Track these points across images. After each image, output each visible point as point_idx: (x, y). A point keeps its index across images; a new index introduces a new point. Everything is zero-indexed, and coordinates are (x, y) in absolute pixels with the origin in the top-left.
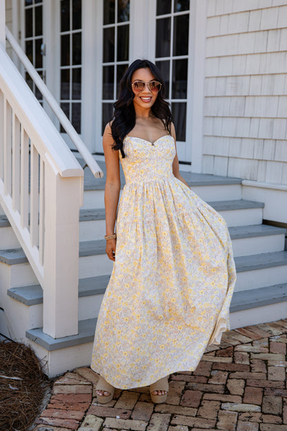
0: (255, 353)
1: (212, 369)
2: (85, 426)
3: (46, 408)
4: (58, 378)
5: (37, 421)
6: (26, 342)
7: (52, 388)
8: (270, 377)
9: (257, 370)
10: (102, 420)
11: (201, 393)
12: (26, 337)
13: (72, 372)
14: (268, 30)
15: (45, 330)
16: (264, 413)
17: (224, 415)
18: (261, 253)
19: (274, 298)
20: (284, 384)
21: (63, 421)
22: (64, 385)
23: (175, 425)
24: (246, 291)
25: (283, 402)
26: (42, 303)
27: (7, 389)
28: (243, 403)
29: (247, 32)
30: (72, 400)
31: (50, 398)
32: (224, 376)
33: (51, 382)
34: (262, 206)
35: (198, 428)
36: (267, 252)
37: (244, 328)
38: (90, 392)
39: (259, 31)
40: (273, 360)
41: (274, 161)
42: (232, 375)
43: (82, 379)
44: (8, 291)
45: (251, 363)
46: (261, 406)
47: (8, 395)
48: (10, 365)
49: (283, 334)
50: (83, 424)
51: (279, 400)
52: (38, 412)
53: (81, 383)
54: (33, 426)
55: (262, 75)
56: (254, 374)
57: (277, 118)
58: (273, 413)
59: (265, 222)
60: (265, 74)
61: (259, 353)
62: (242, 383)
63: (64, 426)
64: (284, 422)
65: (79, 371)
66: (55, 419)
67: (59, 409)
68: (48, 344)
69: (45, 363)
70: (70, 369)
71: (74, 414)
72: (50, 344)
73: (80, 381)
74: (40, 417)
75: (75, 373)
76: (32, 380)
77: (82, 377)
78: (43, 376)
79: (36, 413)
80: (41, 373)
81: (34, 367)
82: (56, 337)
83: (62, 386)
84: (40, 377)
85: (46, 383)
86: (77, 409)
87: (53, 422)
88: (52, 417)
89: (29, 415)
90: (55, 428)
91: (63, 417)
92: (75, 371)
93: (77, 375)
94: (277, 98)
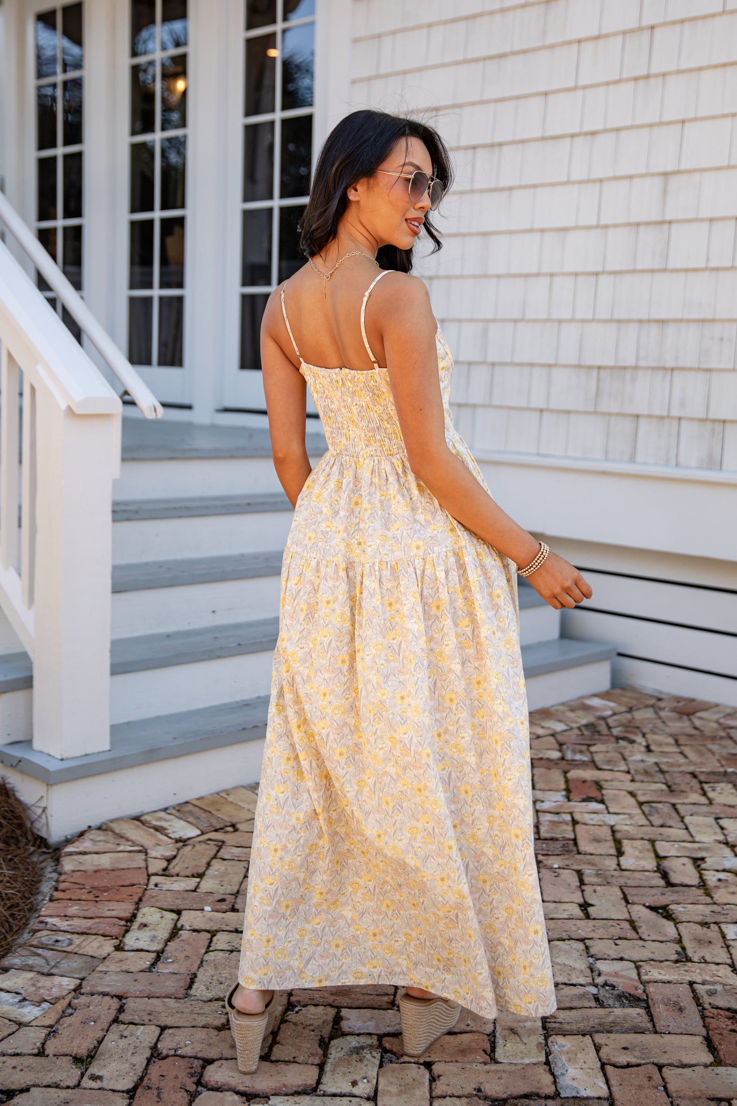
2: (139, 928)
3: (51, 900)
4: (68, 841)
5: (33, 924)
7: (57, 860)
10: (174, 916)
13: (99, 828)
14: (474, 148)
15: (37, 745)
21: (90, 922)
22: (85, 853)
26: (31, 686)
30: (105, 883)
31: (57, 881)
33: (55, 852)
38: (143, 865)
41: (490, 406)
43: (122, 841)
50: (136, 925)
52: (33, 909)
53: (121, 848)
54: (26, 936)
55: (464, 235)
57: (495, 320)
60: (470, 235)
63: (94, 932)
65: (114, 825)
66: (73, 920)
67: (79, 900)
68: (47, 770)
69: (39, 811)
70: (95, 823)
71: (112, 908)
72: (51, 769)
73: (118, 844)
74: (39, 916)
75: (106, 830)
76: (11, 848)
77: (122, 837)
78: (36, 840)
79: (30, 910)
80: (32, 833)
81: (15, 821)
82: (64, 757)
83: (81, 857)
84: (29, 841)
85: (44, 853)
86: (118, 897)
87: (69, 925)
88: (66, 916)
89: (14, 914)
90: (75, 936)
91: (89, 914)
92: (104, 827)
93: (110, 833)
94: (494, 281)
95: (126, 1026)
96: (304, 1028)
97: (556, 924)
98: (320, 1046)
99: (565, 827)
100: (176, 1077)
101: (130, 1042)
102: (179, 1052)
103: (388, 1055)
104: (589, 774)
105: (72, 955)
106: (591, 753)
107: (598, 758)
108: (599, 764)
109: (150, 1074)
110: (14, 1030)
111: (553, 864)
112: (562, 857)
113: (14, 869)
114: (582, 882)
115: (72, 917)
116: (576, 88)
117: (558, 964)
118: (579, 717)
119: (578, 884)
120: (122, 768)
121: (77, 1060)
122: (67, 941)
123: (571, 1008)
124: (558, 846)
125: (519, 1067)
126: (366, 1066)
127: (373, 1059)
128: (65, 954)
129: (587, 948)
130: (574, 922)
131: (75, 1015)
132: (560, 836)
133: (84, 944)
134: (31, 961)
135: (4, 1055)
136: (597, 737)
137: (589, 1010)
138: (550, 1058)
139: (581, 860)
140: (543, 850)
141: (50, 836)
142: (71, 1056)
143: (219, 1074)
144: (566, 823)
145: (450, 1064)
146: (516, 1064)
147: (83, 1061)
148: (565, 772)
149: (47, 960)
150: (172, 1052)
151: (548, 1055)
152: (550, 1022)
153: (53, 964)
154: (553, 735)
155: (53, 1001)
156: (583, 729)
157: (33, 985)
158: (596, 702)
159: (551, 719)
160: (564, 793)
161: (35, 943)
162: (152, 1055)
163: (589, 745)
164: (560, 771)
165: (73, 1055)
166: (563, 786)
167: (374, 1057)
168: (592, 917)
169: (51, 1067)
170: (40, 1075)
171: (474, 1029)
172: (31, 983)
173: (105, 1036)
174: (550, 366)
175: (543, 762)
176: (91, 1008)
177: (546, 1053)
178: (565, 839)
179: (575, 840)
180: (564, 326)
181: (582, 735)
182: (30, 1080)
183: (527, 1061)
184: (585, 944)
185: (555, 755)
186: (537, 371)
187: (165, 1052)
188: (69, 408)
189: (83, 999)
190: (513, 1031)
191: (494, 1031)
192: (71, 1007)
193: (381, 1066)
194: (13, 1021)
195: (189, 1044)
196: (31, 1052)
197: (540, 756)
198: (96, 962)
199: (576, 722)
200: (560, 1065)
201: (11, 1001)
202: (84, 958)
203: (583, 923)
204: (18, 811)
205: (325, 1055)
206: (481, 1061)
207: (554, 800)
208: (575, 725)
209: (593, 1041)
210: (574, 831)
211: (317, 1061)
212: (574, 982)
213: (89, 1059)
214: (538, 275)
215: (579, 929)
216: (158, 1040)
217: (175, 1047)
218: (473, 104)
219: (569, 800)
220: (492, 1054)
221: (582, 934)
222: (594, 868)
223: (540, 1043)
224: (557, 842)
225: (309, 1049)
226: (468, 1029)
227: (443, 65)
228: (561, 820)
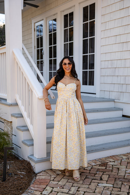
0: (115, 165)
1: (97, 171)
3: (33, 184)
4: (39, 173)
5: (29, 188)
6: (28, 160)
7: (36, 176)
8: (119, 174)
10: (52, 189)
11: (91, 180)
12: (28, 158)
13: (44, 171)
14: (123, 43)
15: (34, 156)
16: (113, 187)
17: (98, 188)
18: (121, 127)
19: (124, 145)
20: (124, 177)
22: (41, 176)
23: (79, 191)
24: (114, 142)
25: (122, 183)
26: (33, 145)
27: (19, 177)
28: (107, 183)
29: (116, 44)
30: (43, 181)
31: (35, 180)
32: (101, 173)
34: (122, 110)
35: (88, 192)
36: (123, 127)
37: (112, 156)
38: (50, 178)
39: (120, 43)
40: (121, 168)
41: (126, 92)
42: (104, 173)
44: (22, 141)
45: (112, 169)
46: (113, 185)
47: (19, 179)
48: (22, 168)
50: (45, 190)
51: (121, 182)
52: (29, 185)
53: (47, 175)
54: (27, 190)
56: (113, 173)
57: (127, 76)
58: (117, 187)
59: (123, 116)
60: (122, 59)
62: (108, 176)
63: (38, 190)
64: (121, 191)
67: (37, 184)
69: (34, 167)
71: (42, 186)
76: (29, 174)
77: (48, 173)
80: (33, 171)
81: (30, 169)
82: (38, 158)
84: (33, 173)
85: (34, 175)
86: (44, 184)
87: (34, 189)
89: (26, 186)
91: (38, 187)
93: (46, 172)
94: (127, 68)
111: (125, 184)
112: (127, 183)
115: (35, 187)
119: (129, 188)
122: (33, 192)
128: (32, 194)
133: (36, 192)
140: (124, 181)
141: (36, 172)
149: (29, 194)
178: (129, 179)
188: (38, 98)
204: (31, 167)
224: (127, 179)
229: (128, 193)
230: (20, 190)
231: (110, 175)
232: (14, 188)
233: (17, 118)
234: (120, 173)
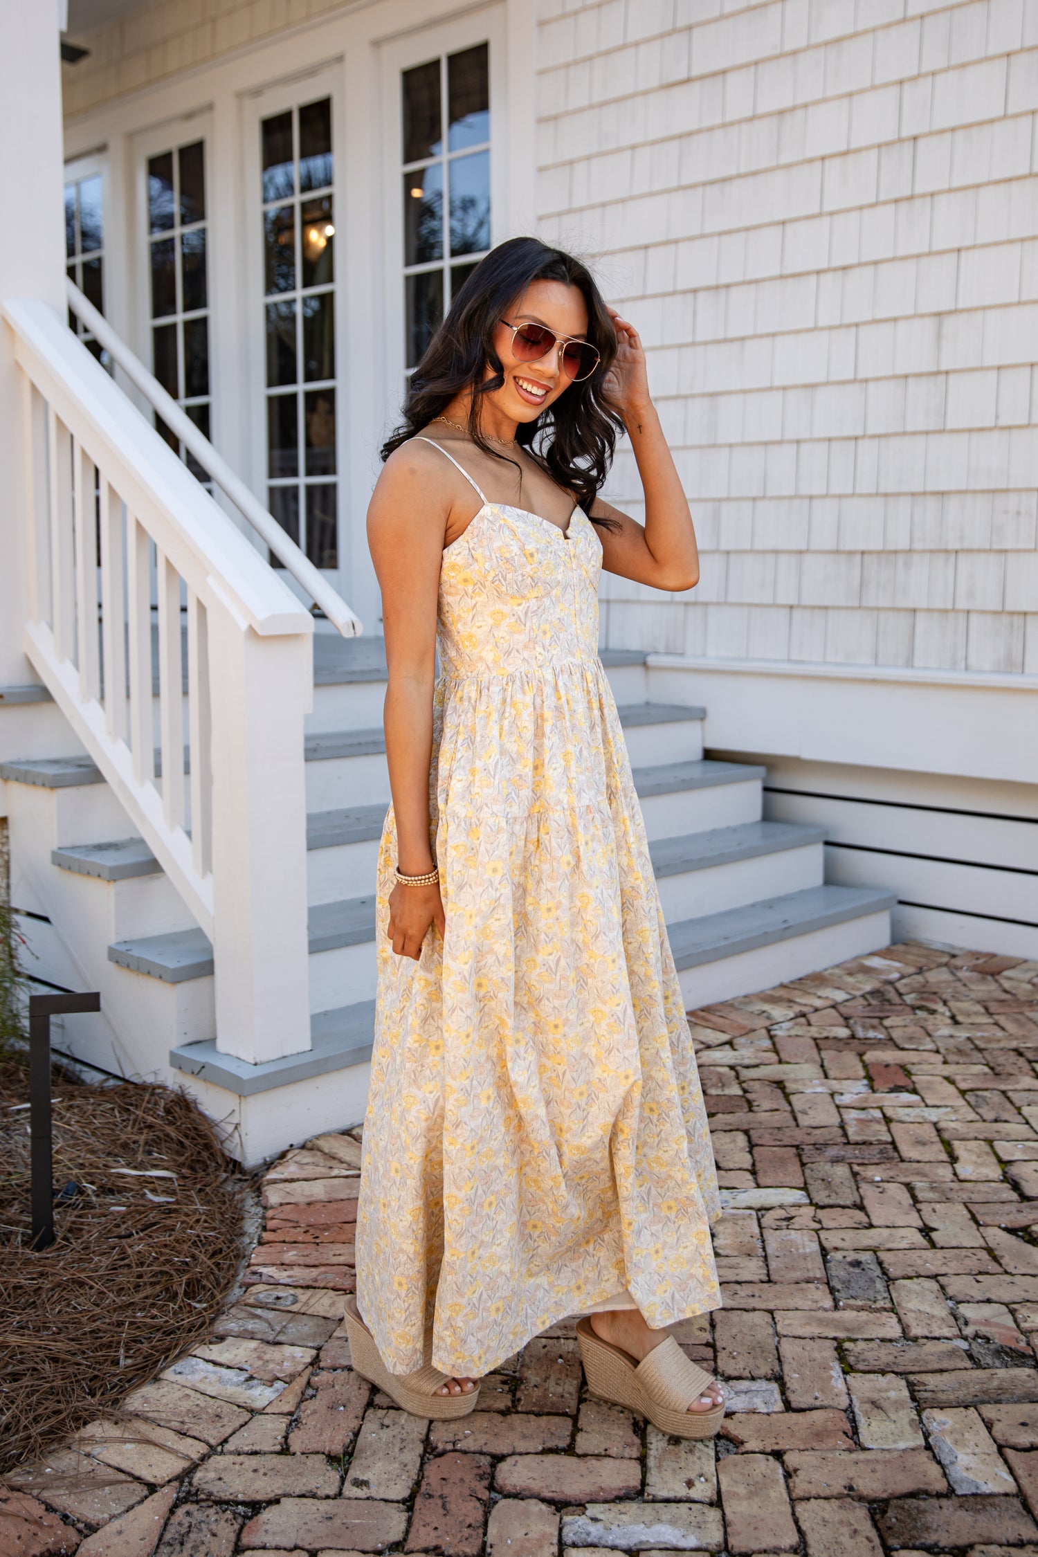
0: (747, 1067)
4: (269, 1165)
5: (245, 1276)
6: (172, 1079)
7: (258, 1191)
8: (804, 1121)
9: (766, 1105)
12: (172, 1065)
13: (303, 1147)
14: (695, 291)
15: (221, 1045)
16: (818, 1207)
19: (766, 933)
20: (840, 1132)
21: (314, 1272)
22: (292, 1181)
24: (695, 921)
25: (855, 1175)
26: (212, 972)
27: (142, 1202)
28: (758, 1186)
29: (643, 297)
30: (323, 1219)
31: (264, 1218)
33: (255, 1179)
34: (700, 715)
36: (724, 825)
37: (703, 1010)
39: (673, 293)
40: (796, 1081)
41: (726, 603)
43: (334, 1163)
44: (111, 951)
45: (745, 1091)
46: (805, 1188)
47: (151, 1217)
48: (134, 1142)
49: (796, 1017)
51: (841, 1171)
52: (240, 1256)
53: (335, 1172)
54: (237, 1292)
55: (685, 397)
56: (762, 1116)
57: (728, 499)
58: (842, 1203)
59: (710, 755)
60: (693, 396)
61: (756, 1066)
62: (741, 1139)
63: (322, 1285)
64: (875, 1222)
65: (321, 1143)
66: (293, 1269)
67: (295, 1242)
68: (239, 1078)
69: (230, 1129)
70: (297, 1141)
71: (338, 1252)
72: (245, 1077)
73: (331, 1168)
74: (249, 1266)
75: (311, 1149)
76: (199, 1175)
77: (334, 1158)
78: (227, 1164)
79: (237, 1257)
80: (223, 1155)
81: (201, 1141)
82: (258, 1060)
83: (287, 1185)
84: (221, 1166)
85: (240, 1180)
86: (343, 1238)
87: (289, 1277)
88: (283, 1264)
89: (219, 1264)
90: (299, 1291)
91: (310, 1261)
92: (309, 1145)
93: (319, 1153)
94: (726, 451)
95: (385, 1411)
96: (609, 1409)
97: (896, 1256)
98: (635, 1432)
99: (877, 1127)
100: (462, 1480)
101: (394, 1433)
102: (459, 1446)
103: (723, 1441)
104: (889, 1056)
105: (300, 1316)
106: (886, 1028)
107: (896, 1034)
108: (899, 1042)
109: (428, 1477)
110: (247, 1419)
111: (874, 1176)
112: (883, 1166)
113: (208, 1202)
114: (915, 1200)
115: (291, 1265)
116: (820, 215)
117: (911, 1311)
118: (860, 982)
119: (911, 1202)
120: (327, 1072)
121: (332, 1459)
122: (291, 1298)
123: (941, 1371)
124: (875, 1152)
125: (896, 1454)
126: (699, 1458)
127: (706, 1449)
128: (290, 1315)
129: (942, 1287)
130: (918, 1253)
131: (318, 1397)
132: (874, 1139)
133: (312, 1301)
134: (251, 1325)
135: (239, 1454)
136: (888, 1007)
137: (965, 1372)
138: (930, 1440)
139: (907, 1170)
140: (857, 1158)
141: (245, 1158)
142: (323, 1453)
143: (515, 1475)
144: (878, 1122)
145: (806, 1453)
146: (888, 1450)
147: (342, 1459)
148: (861, 1055)
149: (270, 1324)
150: (450, 1447)
151: (926, 1435)
152: (919, 1391)
153: (278, 1328)
154: (833, 1007)
155: (287, 1379)
156: (868, 996)
157: (259, 1358)
158: (876, 962)
159: (827, 986)
160: (865, 1082)
161: (251, 1301)
162: (425, 1451)
163: (881, 1018)
164: (854, 1053)
165: (326, 1452)
166: (862, 1073)
167: (707, 1446)
168: (938, 1246)
169: (301, 1470)
170: (289, 1481)
171: (825, 1403)
172: (255, 1355)
173: (361, 1425)
174: (800, 552)
175: (829, 1042)
176: (337, 1387)
177: (924, 1433)
178: (880, 1142)
179: (893, 1143)
180: (816, 503)
181: (869, 1005)
182: (279, 1488)
183: (902, 1445)
184: (938, 1281)
185: (843, 1032)
186: (783, 559)
187: (441, 1447)
188: (251, 629)
189: (323, 1377)
190: (875, 1404)
191: (850, 1405)
192: (311, 1387)
193: (718, 1459)
194: (243, 1407)
195: (469, 1435)
196: (272, 1449)
197: (825, 1034)
198: (332, 1326)
199: (859, 989)
200: (947, 1450)
201: (235, 1379)
202: (315, 1320)
203: (929, 1254)
204: (201, 1128)
205: (644, 1445)
206: (844, 1447)
207: (856, 1091)
208: (858, 993)
209: (980, 1414)
210: (889, 1130)
211: (635, 1454)
212: (936, 1334)
213: (347, 1458)
214: (780, 442)
215: (926, 1262)
216: (429, 1430)
217: (452, 1439)
218: (691, 239)
219: (874, 1091)
220: (855, 1437)
221: (933, 1269)
222: (925, 1179)
223: (913, 1420)
224: (873, 1147)
225: (622, 1437)
226: (818, 1403)
227: (652, 194)
228: (870, 1117)
229: (921, 1230)
230: (186, 1294)
231: (752, 1132)
232: (137, 1286)
233: (53, 788)
234: (805, 1113)
